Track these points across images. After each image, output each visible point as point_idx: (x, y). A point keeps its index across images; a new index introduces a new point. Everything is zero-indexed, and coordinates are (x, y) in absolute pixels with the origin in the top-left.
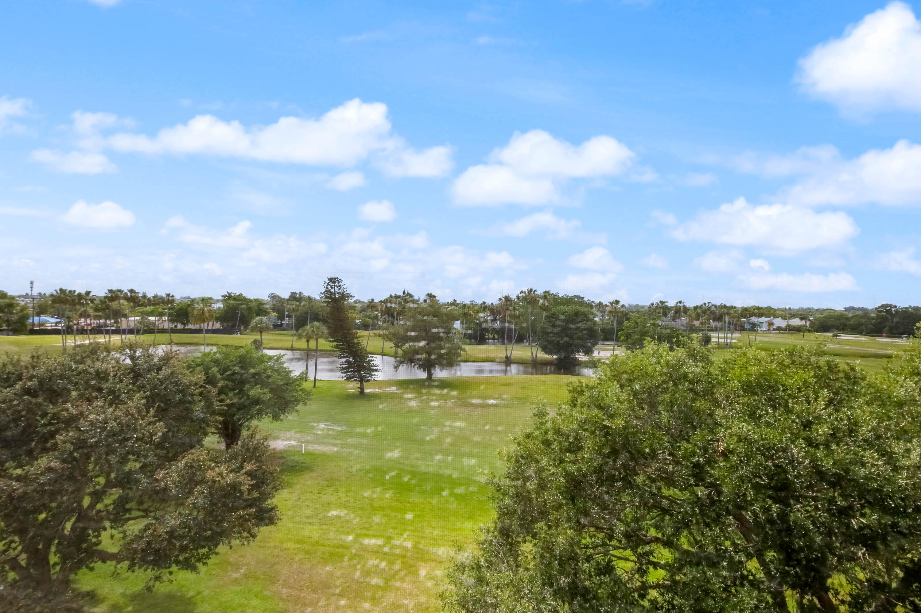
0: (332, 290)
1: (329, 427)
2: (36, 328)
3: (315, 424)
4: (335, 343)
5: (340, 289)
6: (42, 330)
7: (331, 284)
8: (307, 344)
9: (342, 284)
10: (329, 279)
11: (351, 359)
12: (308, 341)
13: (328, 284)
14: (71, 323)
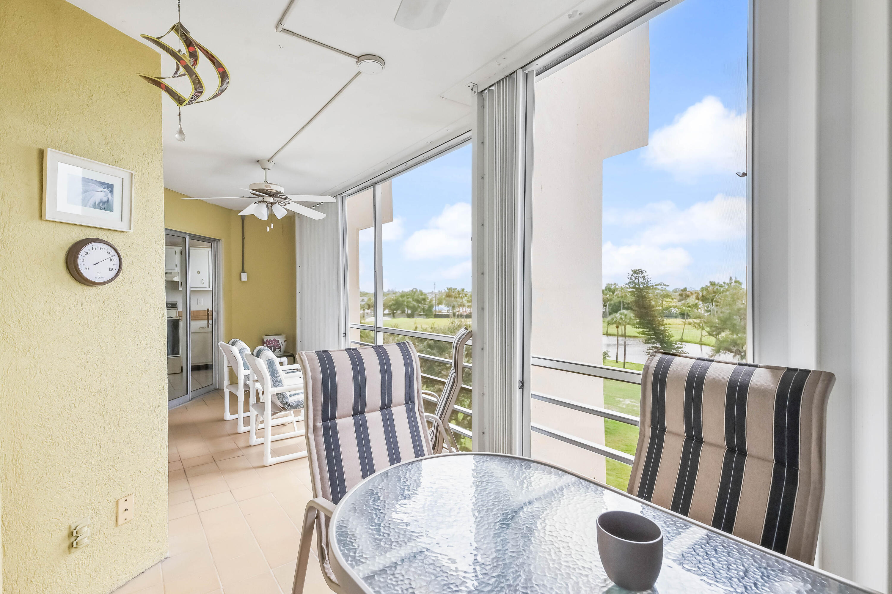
0: (636, 281)
1: (634, 404)
2: (437, 314)
3: (621, 399)
4: (642, 330)
5: (644, 279)
6: (440, 315)
7: (635, 275)
8: (616, 329)
9: (646, 275)
10: (632, 271)
11: (658, 345)
12: (617, 327)
13: (632, 275)
14: (455, 311)
